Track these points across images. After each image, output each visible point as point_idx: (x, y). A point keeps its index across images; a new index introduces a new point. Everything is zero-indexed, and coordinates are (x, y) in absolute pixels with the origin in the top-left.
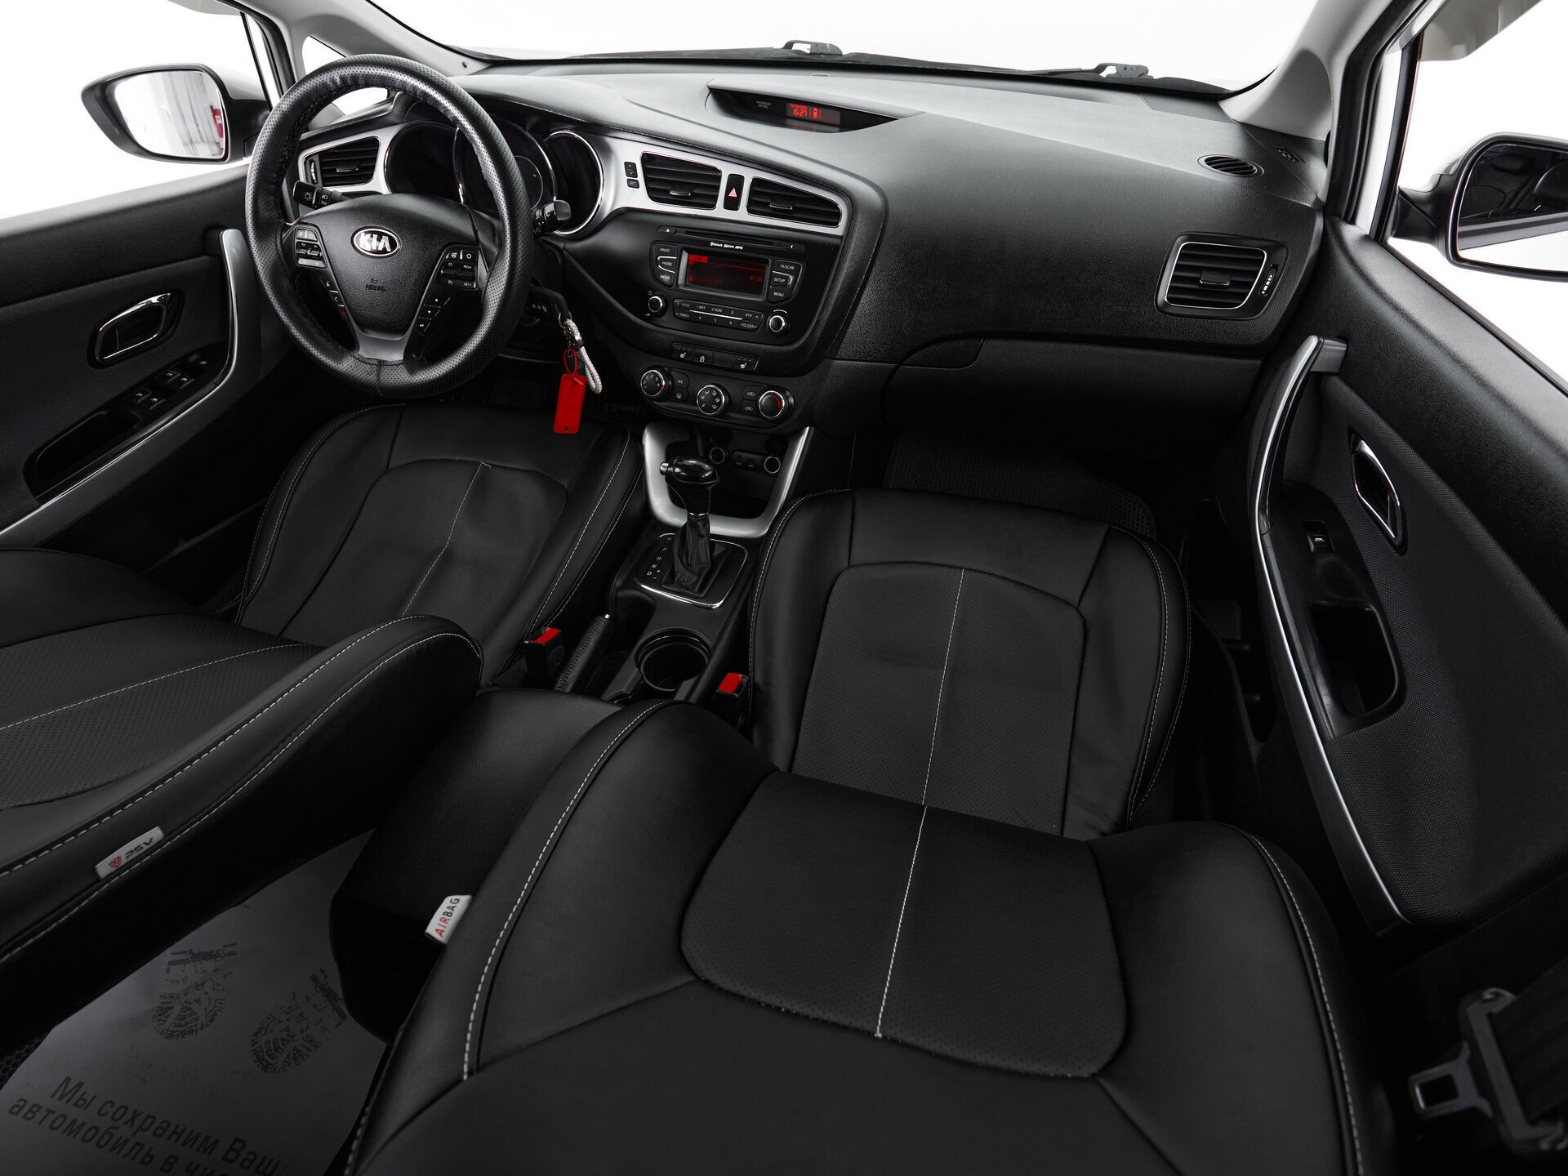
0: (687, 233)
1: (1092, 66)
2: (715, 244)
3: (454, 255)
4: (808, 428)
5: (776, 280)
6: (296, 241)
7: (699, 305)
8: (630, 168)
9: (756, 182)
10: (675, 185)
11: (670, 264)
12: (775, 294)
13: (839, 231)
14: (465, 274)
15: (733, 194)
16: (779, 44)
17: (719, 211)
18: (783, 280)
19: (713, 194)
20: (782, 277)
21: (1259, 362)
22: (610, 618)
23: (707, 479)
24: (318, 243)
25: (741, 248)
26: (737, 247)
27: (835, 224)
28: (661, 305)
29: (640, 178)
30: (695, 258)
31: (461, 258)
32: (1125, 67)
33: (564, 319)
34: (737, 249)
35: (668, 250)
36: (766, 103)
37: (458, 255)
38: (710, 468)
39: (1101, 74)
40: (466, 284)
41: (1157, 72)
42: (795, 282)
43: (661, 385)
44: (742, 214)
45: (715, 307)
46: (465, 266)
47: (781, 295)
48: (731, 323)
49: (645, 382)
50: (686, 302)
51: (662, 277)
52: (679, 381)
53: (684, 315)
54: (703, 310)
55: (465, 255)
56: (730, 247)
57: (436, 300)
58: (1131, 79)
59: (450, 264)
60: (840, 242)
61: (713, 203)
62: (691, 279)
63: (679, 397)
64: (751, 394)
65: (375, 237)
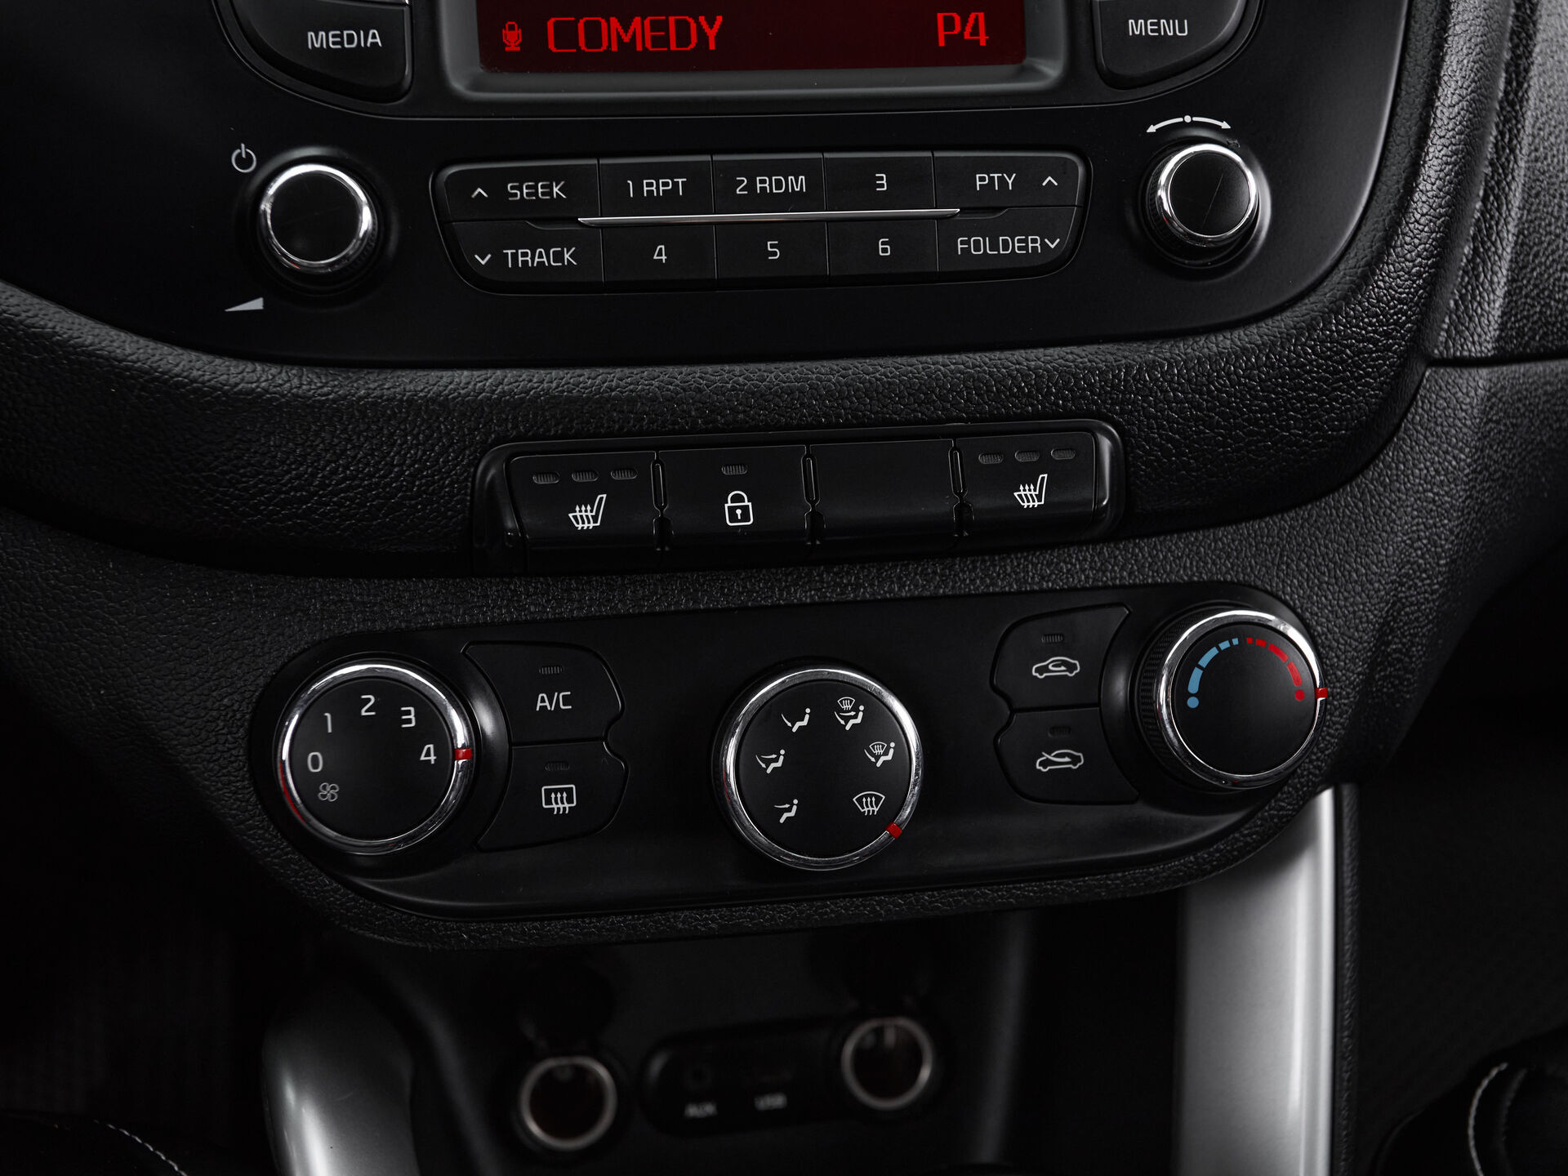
4: (1326, 799)
7: (639, 174)
12: (1137, 27)
28: (366, 220)
43: (447, 750)
45: (752, 171)
47: (1169, 28)
48: (884, 248)
49: (315, 761)
50: (535, 175)
51: (317, 40)
52: (543, 702)
53: (540, 257)
54: (668, 202)
62: (512, 39)
63: (561, 806)
64: (1054, 667)
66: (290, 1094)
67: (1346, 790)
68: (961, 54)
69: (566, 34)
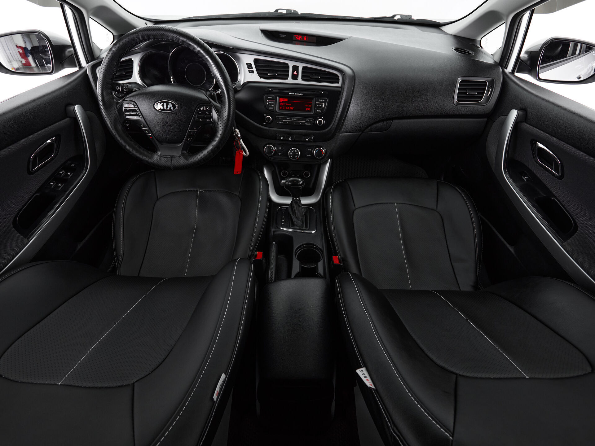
0: (278, 90)
1: (391, 16)
2: (291, 94)
3: (202, 109)
4: (329, 160)
5: (318, 106)
6: (124, 108)
7: (287, 118)
8: (249, 65)
9: (304, 68)
10: (269, 71)
11: (273, 103)
12: (318, 111)
13: (339, 85)
14: (207, 116)
15: (295, 73)
16: (272, 10)
17: (290, 80)
18: (321, 105)
19: (287, 73)
20: (320, 104)
21: (486, 119)
22: (275, 243)
23: (301, 185)
24: (136, 109)
25: (302, 94)
26: (300, 94)
27: (338, 83)
28: (271, 119)
29: (254, 69)
30: (282, 100)
31: (205, 109)
32: (404, 15)
33: (235, 129)
35: (271, 97)
36: (284, 35)
37: (204, 109)
38: (301, 180)
39: (394, 18)
40: (207, 120)
41: (415, 17)
42: (325, 106)
43: (273, 150)
44: (300, 81)
45: (293, 118)
46: (207, 113)
47: (320, 111)
48: (301, 124)
49: (266, 150)
50: (281, 117)
51: (270, 108)
52: (279, 148)
53: (281, 122)
54: (288, 120)
55: (206, 108)
56: (298, 94)
57: (195, 128)
58: (406, 20)
59: (200, 112)
60: (340, 89)
61: (287, 77)
62: (281, 108)
63: (280, 154)
64: (309, 150)
65: (165, 104)
66: (264, 169)
67: (331, 160)
68: (308, 111)
69: (284, 108)
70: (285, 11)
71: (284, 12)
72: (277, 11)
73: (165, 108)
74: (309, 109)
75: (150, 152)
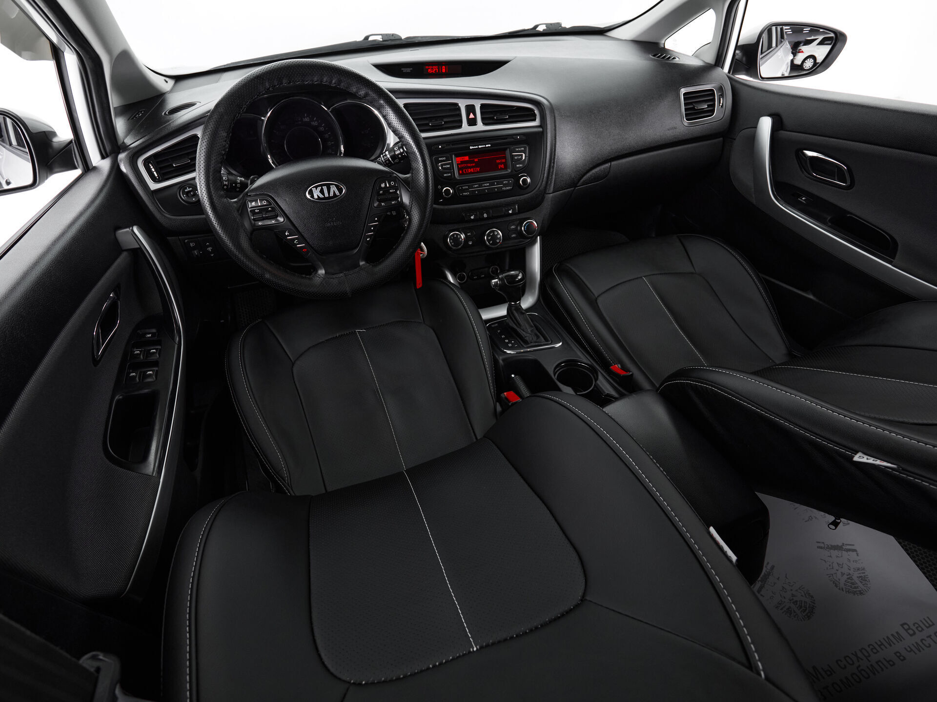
0: (453, 145)
1: (531, 26)
2: (473, 147)
3: (383, 185)
5: (516, 158)
6: (249, 210)
7: (474, 185)
9: (483, 106)
10: (430, 119)
11: (449, 166)
12: (518, 166)
13: (537, 123)
14: (392, 195)
15: (472, 116)
17: (465, 128)
18: (520, 157)
19: (459, 119)
20: (518, 156)
21: (721, 139)
22: (515, 375)
24: (273, 206)
25: (490, 145)
26: (487, 146)
27: (535, 120)
28: (451, 191)
30: (460, 159)
31: (388, 186)
32: (551, 24)
34: (487, 147)
35: (444, 158)
36: (408, 69)
37: (386, 185)
39: (537, 29)
40: (393, 203)
42: (526, 156)
43: (462, 239)
44: (480, 126)
45: (484, 183)
46: (391, 191)
47: (521, 165)
48: (496, 190)
49: (451, 241)
50: (465, 186)
51: (445, 175)
52: (468, 234)
53: (466, 194)
54: (477, 187)
55: (389, 184)
56: (483, 146)
57: (376, 219)
58: (556, 30)
59: (381, 192)
60: (540, 129)
61: (460, 124)
62: (461, 172)
63: (470, 243)
64: (513, 227)
65: (325, 188)
67: (540, 237)
68: (501, 169)
69: (465, 171)
70: (381, 36)
71: (379, 38)
72: (367, 38)
73: (327, 195)
74: (502, 166)
75: (304, 276)
